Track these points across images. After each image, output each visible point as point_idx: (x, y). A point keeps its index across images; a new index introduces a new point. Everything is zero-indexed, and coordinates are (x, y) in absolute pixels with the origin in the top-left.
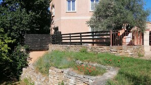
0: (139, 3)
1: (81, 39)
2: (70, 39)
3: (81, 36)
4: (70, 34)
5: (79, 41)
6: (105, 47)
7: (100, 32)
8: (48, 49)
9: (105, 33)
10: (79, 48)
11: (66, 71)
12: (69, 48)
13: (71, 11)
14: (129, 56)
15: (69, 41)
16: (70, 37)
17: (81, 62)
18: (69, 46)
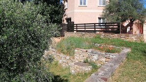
0: (140, 2)
1: (95, 28)
2: (85, 28)
3: (95, 26)
4: (85, 24)
5: (94, 29)
6: (116, 35)
7: (108, 23)
8: (64, 36)
9: (113, 24)
10: (93, 35)
11: (90, 50)
12: (84, 35)
13: (83, 5)
14: (134, 41)
15: (84, 29)
16: (85, 26)
17: (99, 45)
18: (84, 33)
